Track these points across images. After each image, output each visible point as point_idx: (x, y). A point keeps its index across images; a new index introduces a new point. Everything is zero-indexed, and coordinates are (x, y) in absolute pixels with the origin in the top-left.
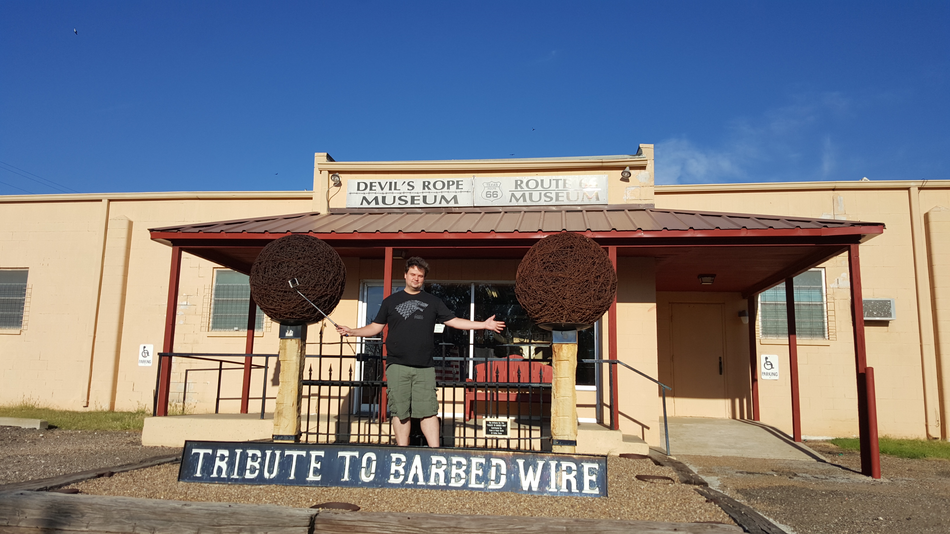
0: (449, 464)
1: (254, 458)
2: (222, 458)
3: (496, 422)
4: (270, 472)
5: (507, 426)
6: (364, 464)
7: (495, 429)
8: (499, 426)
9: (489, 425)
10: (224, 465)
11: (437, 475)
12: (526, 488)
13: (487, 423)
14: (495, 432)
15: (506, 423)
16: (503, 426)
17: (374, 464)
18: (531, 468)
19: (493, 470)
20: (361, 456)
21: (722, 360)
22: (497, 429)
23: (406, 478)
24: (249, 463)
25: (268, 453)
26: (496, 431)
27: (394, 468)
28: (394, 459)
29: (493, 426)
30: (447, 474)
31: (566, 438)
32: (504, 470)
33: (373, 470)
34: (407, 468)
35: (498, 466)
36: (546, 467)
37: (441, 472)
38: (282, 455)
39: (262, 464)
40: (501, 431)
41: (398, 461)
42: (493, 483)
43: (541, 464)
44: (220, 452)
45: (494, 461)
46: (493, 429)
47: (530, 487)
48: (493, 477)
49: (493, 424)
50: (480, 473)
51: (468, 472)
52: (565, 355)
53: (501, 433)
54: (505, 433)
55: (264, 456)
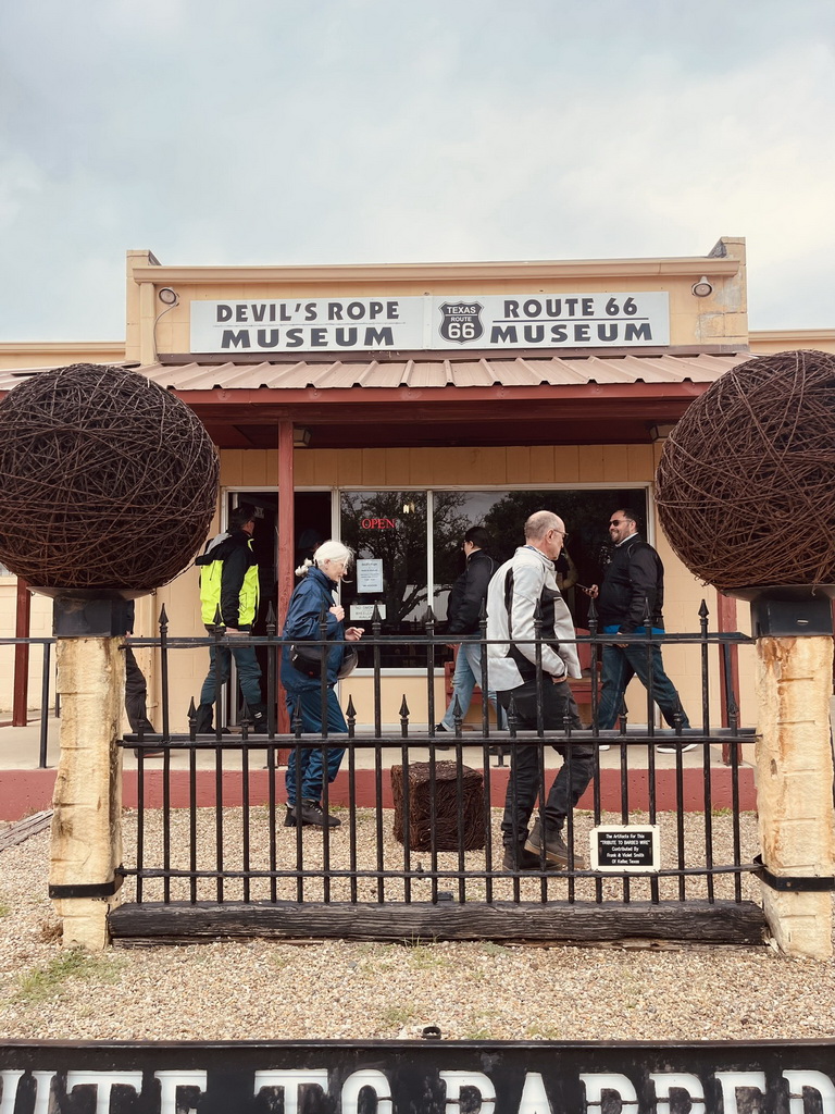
3: (623, 834)
5: (651, 844)
7: (621, 852)
8: (633, 842)
9: (605, 842)
13: (602, 836)
14: (622, 858)
15: (649, 836)
16: (641, 842)
20: (337, 1085)
22: (627, 852)
25: (12, 1081)
26: (624, 855)
29: (617, 846)
31: (808, 873)
38: (58, 1086)
40: (636, 855)
46: (617, 853)
49: (617, 839)
52: (805, 664)
53: (638, 862)
54: (648, 860)
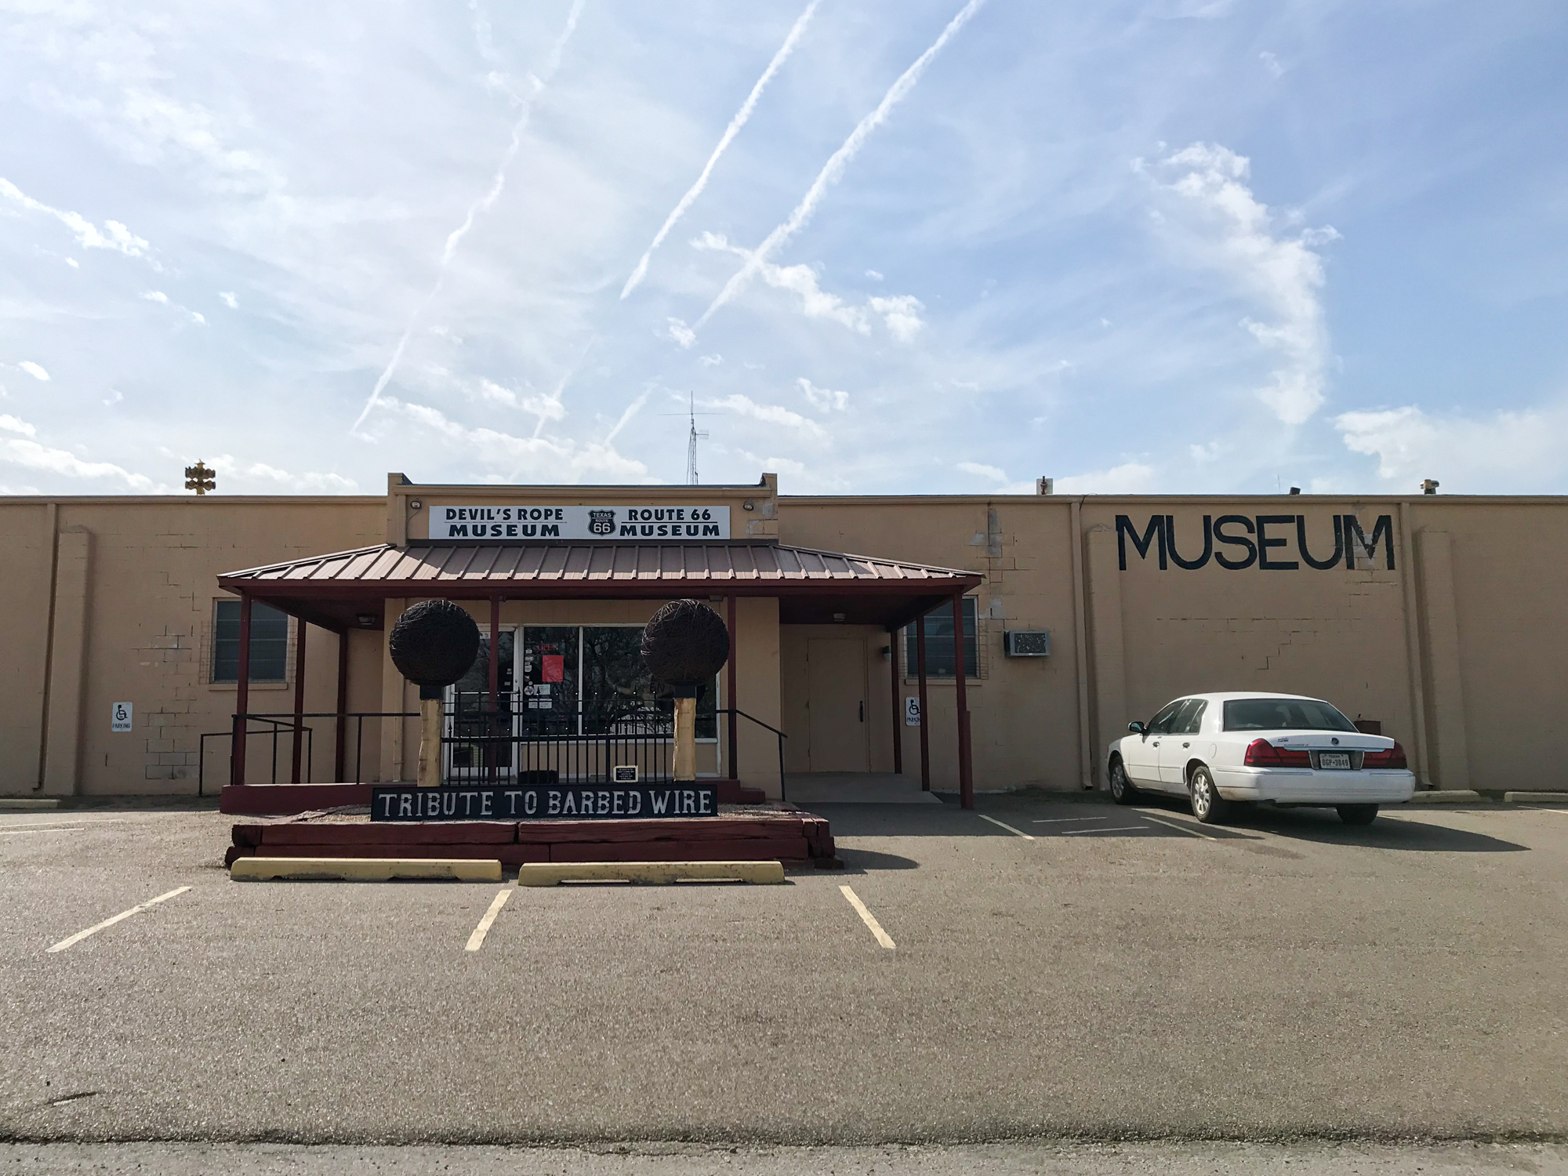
0: (596, 797)
1: (434, 799)
2: (406, 800)
4: (449, 809)
6: (527, 800)
10: (408, 806)
11: (587, 806)
12: (656, 812)
15: (634, 769)
17: (535, 800)
18: (660, 798)
19: (631, 800)
20: (524, 794)
21: (863, 704)
23: (562, 809)
24: (430, 804)
25: (446, 795)
27: (552, 802)
28: (551, 795)
30: (595, 803)
31: (686, 779)
32: (639, 800)
33: (535, 805)
34: (563, 802)
35: (635, 797)
36: (672, 796)
37: (590, 803)
38: (457, 796)
39: (441, 803)
41: (555, 798)
42: (631, 809)
43: (668, 793)
44: (404, 796)
45: (632, 793)
47: (660, 810)
48: (631, 805)
50: (620, 802)
51: (611, 802)
52: (686, 708)
55: (442, 797)
